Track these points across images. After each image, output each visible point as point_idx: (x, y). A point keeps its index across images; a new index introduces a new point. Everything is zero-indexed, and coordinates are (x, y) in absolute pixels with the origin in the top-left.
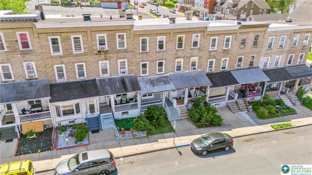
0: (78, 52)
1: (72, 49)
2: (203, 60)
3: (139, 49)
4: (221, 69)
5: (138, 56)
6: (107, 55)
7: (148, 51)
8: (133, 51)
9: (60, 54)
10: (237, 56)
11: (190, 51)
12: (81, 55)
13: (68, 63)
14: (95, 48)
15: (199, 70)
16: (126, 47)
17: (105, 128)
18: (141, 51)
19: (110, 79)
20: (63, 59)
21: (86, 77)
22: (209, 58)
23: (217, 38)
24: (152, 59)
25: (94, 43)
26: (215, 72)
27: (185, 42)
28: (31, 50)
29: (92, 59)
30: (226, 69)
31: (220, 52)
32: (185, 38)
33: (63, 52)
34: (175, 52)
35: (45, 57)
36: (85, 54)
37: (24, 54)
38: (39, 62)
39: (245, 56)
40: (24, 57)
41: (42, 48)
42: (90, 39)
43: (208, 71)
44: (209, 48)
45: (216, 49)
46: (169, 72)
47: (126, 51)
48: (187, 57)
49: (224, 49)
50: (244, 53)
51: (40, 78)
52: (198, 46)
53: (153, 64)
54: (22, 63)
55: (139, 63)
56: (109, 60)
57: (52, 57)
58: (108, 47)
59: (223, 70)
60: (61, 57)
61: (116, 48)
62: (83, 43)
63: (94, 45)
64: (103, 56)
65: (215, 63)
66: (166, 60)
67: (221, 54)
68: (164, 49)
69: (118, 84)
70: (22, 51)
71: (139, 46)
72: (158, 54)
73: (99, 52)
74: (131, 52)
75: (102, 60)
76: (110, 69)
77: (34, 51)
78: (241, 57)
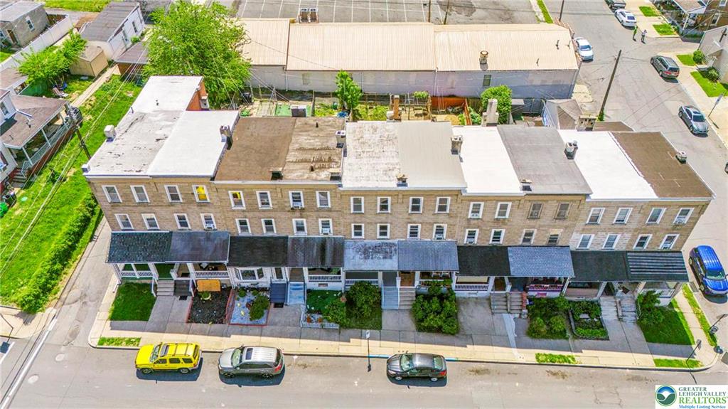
0: (265, 208)
1: (257, 204)
2: (457, 229)
3: (350, 209)
4: (491, 242)
5: (348, 217)
6: (304, 213)
7: (363, 211)
8: (340, 211)
9: (242, 208)
10: (522, 228)
11: (433, 217)
12: (269, 211)
13: (252, 218)
14: (286, 204)
15: (449, 240)
16: (330, 206)
17: (292, 303)
18: (352, 211)
19: (307, 240)
20: (247, 214)
21: (275, 233)
22: (468, 228)
23: (482, 204)
24: (368, 221)
25: (286, 200)
26: (478, 245)
27: (424, 205)
28: (208, 203)
29: (283, 215)
30: (501, 242)
31: (488, 222)
32: (424, 201)
33: (246, 206)
34: (407, 216)
35: (225, 210)
36: (274, 210)
37: (201, 206)
38: (218, 215)
39: (538, 230)
40: (201, 209)
41: (221, 202)
42: (280, 195)
43: (465, 241)
44: (467, 215)
45: (480, 217)
46: (396, 238)
47: (330, 210)
48: (427, 223)
49: (496, 217)
50: (537, 226)
51: (219, 230)
52: (448, 211)
53: (371, 227)
54: (199, 214)
55: (350, 224)
56: (307, 218)
57: (234, 211)
58: (305, 205)
59: (494, 243)
60: (244, 211)
61: (316, 206)
62: (272, 199)
63: (286, 202)
64: (298, 214)
65: (479, 234)
66: (391, 223)
67: (491, 224)
68: (389, 211)
69: (315, 251)
70: (199, 203)
71: (350, 206)
72: (378, 217)
73: (292, 209)
74: (337, 211)
75: (296, 218)
76: (308, 228)
77: (213, 204)
78: (532, 230)
